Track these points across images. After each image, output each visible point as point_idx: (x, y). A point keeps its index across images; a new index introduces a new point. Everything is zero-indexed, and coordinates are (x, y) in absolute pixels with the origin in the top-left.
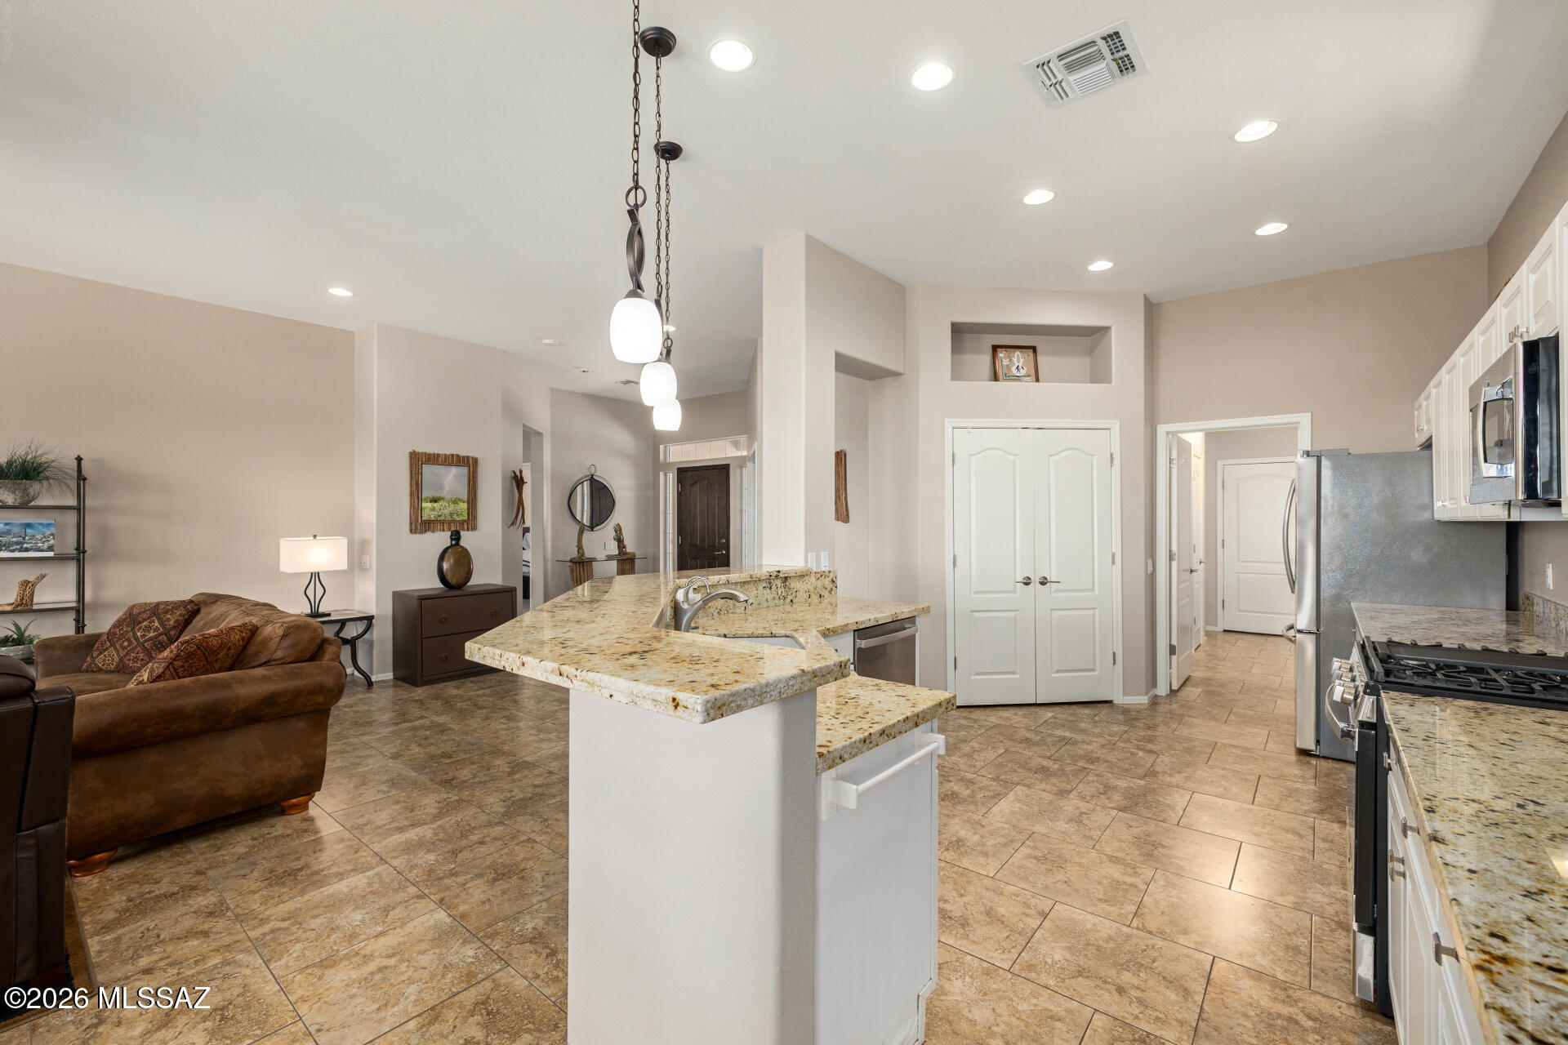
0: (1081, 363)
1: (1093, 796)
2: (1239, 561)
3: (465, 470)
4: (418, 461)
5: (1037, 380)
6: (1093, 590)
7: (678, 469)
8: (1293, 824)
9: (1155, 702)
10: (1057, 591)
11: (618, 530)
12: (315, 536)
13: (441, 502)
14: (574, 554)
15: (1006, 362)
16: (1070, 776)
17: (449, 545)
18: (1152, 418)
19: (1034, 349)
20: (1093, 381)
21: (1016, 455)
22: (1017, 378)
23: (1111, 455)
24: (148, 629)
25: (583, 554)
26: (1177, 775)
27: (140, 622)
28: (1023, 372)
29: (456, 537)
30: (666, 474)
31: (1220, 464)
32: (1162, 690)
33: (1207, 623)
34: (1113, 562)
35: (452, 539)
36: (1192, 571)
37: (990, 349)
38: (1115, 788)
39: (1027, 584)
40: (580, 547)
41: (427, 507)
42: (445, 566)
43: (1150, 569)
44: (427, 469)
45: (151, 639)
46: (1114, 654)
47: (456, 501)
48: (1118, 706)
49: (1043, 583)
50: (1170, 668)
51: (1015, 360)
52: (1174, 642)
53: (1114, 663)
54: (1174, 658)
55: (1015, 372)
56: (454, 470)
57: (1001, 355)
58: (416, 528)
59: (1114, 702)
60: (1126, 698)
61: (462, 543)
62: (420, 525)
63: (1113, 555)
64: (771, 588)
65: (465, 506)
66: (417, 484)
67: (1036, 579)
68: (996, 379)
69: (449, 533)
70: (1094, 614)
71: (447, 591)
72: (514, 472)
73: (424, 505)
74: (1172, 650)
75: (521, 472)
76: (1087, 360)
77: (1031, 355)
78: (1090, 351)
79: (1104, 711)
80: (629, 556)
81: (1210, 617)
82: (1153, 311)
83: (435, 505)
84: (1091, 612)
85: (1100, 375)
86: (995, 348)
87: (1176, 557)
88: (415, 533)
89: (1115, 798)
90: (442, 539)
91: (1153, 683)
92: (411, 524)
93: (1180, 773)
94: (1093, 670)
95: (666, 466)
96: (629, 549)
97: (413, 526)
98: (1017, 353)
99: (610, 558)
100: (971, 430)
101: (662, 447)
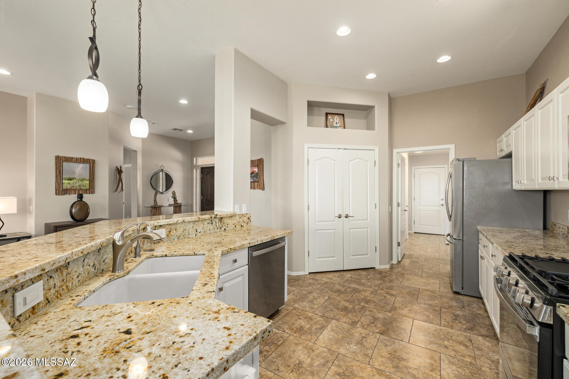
0: (363, 122)
1: (368, 325)
2: (420, 206)
3: (88, 165)
4: (60, 161)
5: (345, 128)
6: (367, 220)
7: (201, 168)
8: (461, 338)
9: (392, 267)
10: (352, 220)
11: (174, 193)
13: (74, 180)
14: (152, 204)
15: (331, 120)
16: (357, 312)
17: (77, 200)
18: (391, 146)
19: (343, 115)
20: (367, 129)
21: (335, 161)
22: (336, 127)
23: (375, 161)
25: (157, 204)
26: (405, 309)
28: (338, 125)
29: (80, 197)
30: (196, 170)
31: (413, 168)
32: (395, 261)
33: (409, 230)
34: (376, 208)
35: (78, 198)
36: (405, 210)
37: (325, 114)
38: (378, 319)
39: (340, 217)
40: (155, 201)
41: (66, 183)
42: (73, 211)
43: (390, 210)
44: (66, 164)
46: (376, 247)
47: (82, 180)
48: (377, 270)
49: (346, 217)
50: (398, 249)
51: (335, 120)
52: (399, 241)
53: (376, 251)
54: (399, 247)
55: (335, 125)
56: (81, 165)
57: (330, 117)
58: (59, 193)
59: (376, 268)
60: (380, 266)
61: (84, 200)
62: (61, 191)
63: (376, 204)
64: (212, 223)
65: (88, 182)
66: (60, 171)
67: (343, 215)
68: (327, 127)
69: (77, 195)
70: (368, 230)
71: (75, 223)
72: (117, 167)
73: (64, 181)
74: (399, 244)
75: (121, 167)
76: (365, 121)
77: (342, 118)
78: (366, 117)
79: (372, 272)
80: (179, 205)
81: (410, 228)
82: (392, 101)
83: (70, 181)
84: (366, 229)
85: (370, 127)
86: (327, 114)
87: (400, 205)
88: (59, 195)
89: (379, 325)
90: (73, 198)
91: (391, 258)
92: (56, 190)
93: (406, 307)
94: (367, 254)
95: (196, 167)
96: (179, 202)
97: (58, 192)
98: (336, 116)
99: (170, 205)
100: (316, 149)
101: (195, 159)
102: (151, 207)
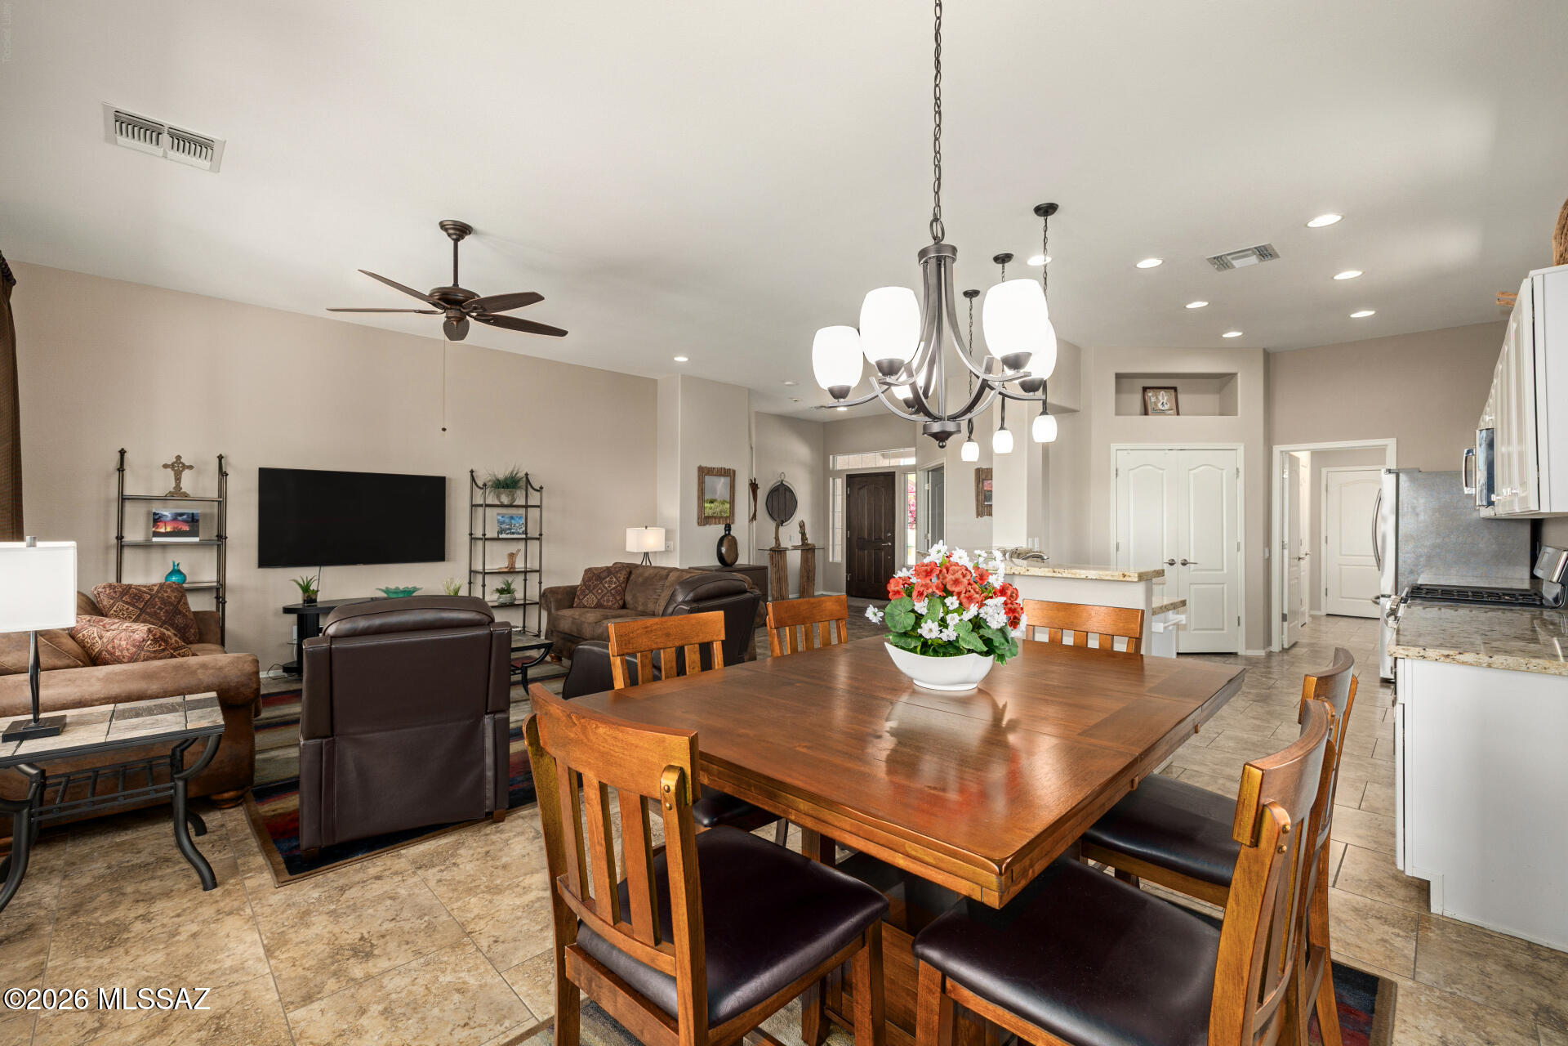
0: (1211, 400)
2: (1341, 555)
3: (728, 479)
4: (704, 472)
5: (1178, 414)
6: (1222, 570)
7: (847, 476)
9: (1270, 655)
10: (1194, 570)
12: (646, 527)
13: (716, 503)
14: (773, 544)
15: (1153, 400)
17: (724, 534)
18: (1269, 442)
19: (1175, 389)
20: (1222, 414)
21: (1163, 470)
22: (1162, 412)
23: (1237, 469)
24: (610, 582)
27: (604, 578)
28: (1167, 407)
29: (728, 528)
30: (834, 479)
31: (1324, 471)
32: (1276, 647)
33: (1311, 608)
34: (1238, 549)
35: (726, 530)
36: (1299, 559)
37: (1141, 391)
39: (1171, 564)
40: (777, 539)
41: (707, 507)
42: (724, 550)
43: (1267, 555)
44: (708, 479)
45: (614, 588)
46: (1239, 618)
47: (723, 502)
48: (1242, 656)
49: (1184, 564)
50: (1282, 634)
51: (1160, 398)
52: (1286, 612)
53: (1239, 624)
54: (1286, 624)
55: (1160, 406)
56: (722, 480)
57: (1150, 394)
58: (701, 522)
59: (1239, 654)
60: (1248, 651)
61: (732, 533)
62: (704, 520)
63: (1238, 544)
65: (728, 506)
66: (702, 490)
67: (1179, 561)
68: (1146, 413)
69: (724, 526)
70: (1223, 588)
71: (724, 568)
72: (752, 480)
73: (706, 505)
74: (1284, 618)
75: (755, 479)
76: (1217, 397)
77: (1173, 394)
78: (1219, 390)
79: (1231, 660)
81: (1315, 603)
82: (1270, 360)
83: (712, 505)
84: (1221, 586)
85: (1227, 408)
86: (1145, 389)
87: (1287, 546)
88: (702, 525)
90: (718, 530)
91: (1268, 642)
92: (699, 519)
94: (1223, 629)
95: (837, 474)
98: (1162, 392)
99: (796, 548)
100: (1130, 451)
101: (831, 457)
102: (771, 550)
